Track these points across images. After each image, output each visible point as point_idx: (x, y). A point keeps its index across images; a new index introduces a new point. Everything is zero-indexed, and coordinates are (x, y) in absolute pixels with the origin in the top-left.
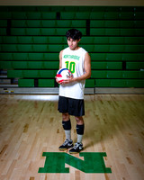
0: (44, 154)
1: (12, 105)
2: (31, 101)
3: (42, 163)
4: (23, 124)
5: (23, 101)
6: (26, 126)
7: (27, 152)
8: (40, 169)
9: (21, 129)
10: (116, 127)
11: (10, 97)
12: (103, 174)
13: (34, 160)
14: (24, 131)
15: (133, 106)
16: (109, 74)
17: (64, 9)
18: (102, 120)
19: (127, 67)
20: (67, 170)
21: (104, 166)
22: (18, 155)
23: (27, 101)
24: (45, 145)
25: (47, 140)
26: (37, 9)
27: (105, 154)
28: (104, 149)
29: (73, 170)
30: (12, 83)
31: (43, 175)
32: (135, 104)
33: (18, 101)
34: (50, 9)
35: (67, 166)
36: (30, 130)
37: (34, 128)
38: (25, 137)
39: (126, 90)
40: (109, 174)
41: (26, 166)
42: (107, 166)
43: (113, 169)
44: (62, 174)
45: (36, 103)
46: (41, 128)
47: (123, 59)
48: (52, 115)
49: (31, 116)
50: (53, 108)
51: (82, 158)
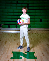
0: (12, 52)
2: (7, 33)
3: (12, 55)
5: (4, 33)
6: (6, 42)
7: (6, 51)
8: (11, 57)
10: (38, 42)
12: (34, 59)
13: (9, 54)
14: (5, 44)
15: (44, 35)
16: (35, 23)
18: (33, 40)
19: (42, 21)
20: (21, 58)
21: (34, 56)
22: (3, 52)
24: (13, 49)
25: (13, 47)
28: (34, 50)
29: (23, 58)
31: (12, 60)
33: (2, 33)
35: (21, 56)
36: (7, 43)
38: (5, 46)
39: (42, 29)
40: (36, 59)
41: (6, 56)
42: (35, 56)
43: (37, 57)
44: (19, 59)
45: (9, 34)
46: (11, 43)
47: (41, 18)
48: (15, 38)
49: (7, 38)
50: (15, 35)
51: (26, 54)
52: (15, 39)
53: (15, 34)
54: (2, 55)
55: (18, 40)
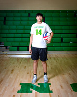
0: (20, 84)
1: (6, 60)
2: (15, 58)
3: (19, 88)
4: (11, 69)
5: (11, 58)
6: (13, 70)
11: (5, 56)
13: (15, 87)
14: (12, 73)
16: (54, 44)
17: (32, 11)
18: (50, 67)
23: (13, 58)
24: (21, 79)
25: (22, 77)
26: (19, 12)
27: (50, 84)
29: (34, 91)
30: (6, 49)
32: (67, 59)
34: (25, 11)
35: (31, 89)
36: (14, 72)
37: (16, 71)
41: (12, 89)
45: (18, 59)
46: (20, 71)
47: (61, 37)
48: (26, 65)
50: (26, 61)
52: (26, 67)
53: (26, 59)
54: (6, 88)
55: (30, 68)
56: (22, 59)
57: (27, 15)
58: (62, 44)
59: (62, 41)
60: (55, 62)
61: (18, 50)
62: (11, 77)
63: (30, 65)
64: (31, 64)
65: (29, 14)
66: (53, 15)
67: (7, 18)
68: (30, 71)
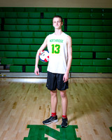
0: (28, 126)
1: (4, 86)
2: (20, 84)
4: (13, 102)
5: (13, 83)
6: (15, 104)
7: (15, 125)
8: (25, 138)
9: (11, 106)
10: (86, 104)
11: (3, 80)
15: (101, 87)
17: (47, 10)
18: (75, 99)
19: (97, 57)
22: (7, 127)
23: (16, 83)
24: (30, 119)
26: (25, 10)
27: (76, 127)
28: (76, 123)
30: (5, 69)
33: (9, 83)
34: (36, 10)
36: (18, 106)
37: (21, 105)
38: (14, 113)
39: (96, 75)
42: (78, 136)
45: (24, 85)
47: (93, 50)
48: (36, 95)
49: (19, 95)
51: (59, 130)
52: (36, 98)
53: (36, 85)
55: (43, 100)
56: (30, 85)
57: (38, 14)
58: (95, 62)
59: (94, 57)
60: (83, 90)
61: (24, 71)
62: (13, 115)
63: (43, 96)
64: (45, 94)
65: (42, 14)
66: (81, 15)
67: (6, 19)
68: (44, 105)
